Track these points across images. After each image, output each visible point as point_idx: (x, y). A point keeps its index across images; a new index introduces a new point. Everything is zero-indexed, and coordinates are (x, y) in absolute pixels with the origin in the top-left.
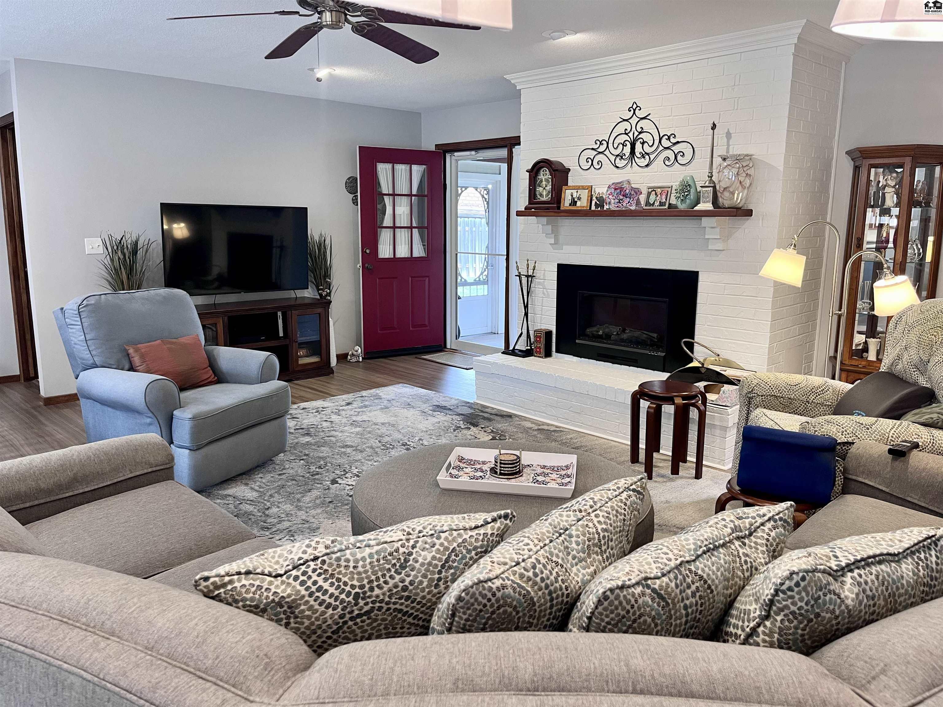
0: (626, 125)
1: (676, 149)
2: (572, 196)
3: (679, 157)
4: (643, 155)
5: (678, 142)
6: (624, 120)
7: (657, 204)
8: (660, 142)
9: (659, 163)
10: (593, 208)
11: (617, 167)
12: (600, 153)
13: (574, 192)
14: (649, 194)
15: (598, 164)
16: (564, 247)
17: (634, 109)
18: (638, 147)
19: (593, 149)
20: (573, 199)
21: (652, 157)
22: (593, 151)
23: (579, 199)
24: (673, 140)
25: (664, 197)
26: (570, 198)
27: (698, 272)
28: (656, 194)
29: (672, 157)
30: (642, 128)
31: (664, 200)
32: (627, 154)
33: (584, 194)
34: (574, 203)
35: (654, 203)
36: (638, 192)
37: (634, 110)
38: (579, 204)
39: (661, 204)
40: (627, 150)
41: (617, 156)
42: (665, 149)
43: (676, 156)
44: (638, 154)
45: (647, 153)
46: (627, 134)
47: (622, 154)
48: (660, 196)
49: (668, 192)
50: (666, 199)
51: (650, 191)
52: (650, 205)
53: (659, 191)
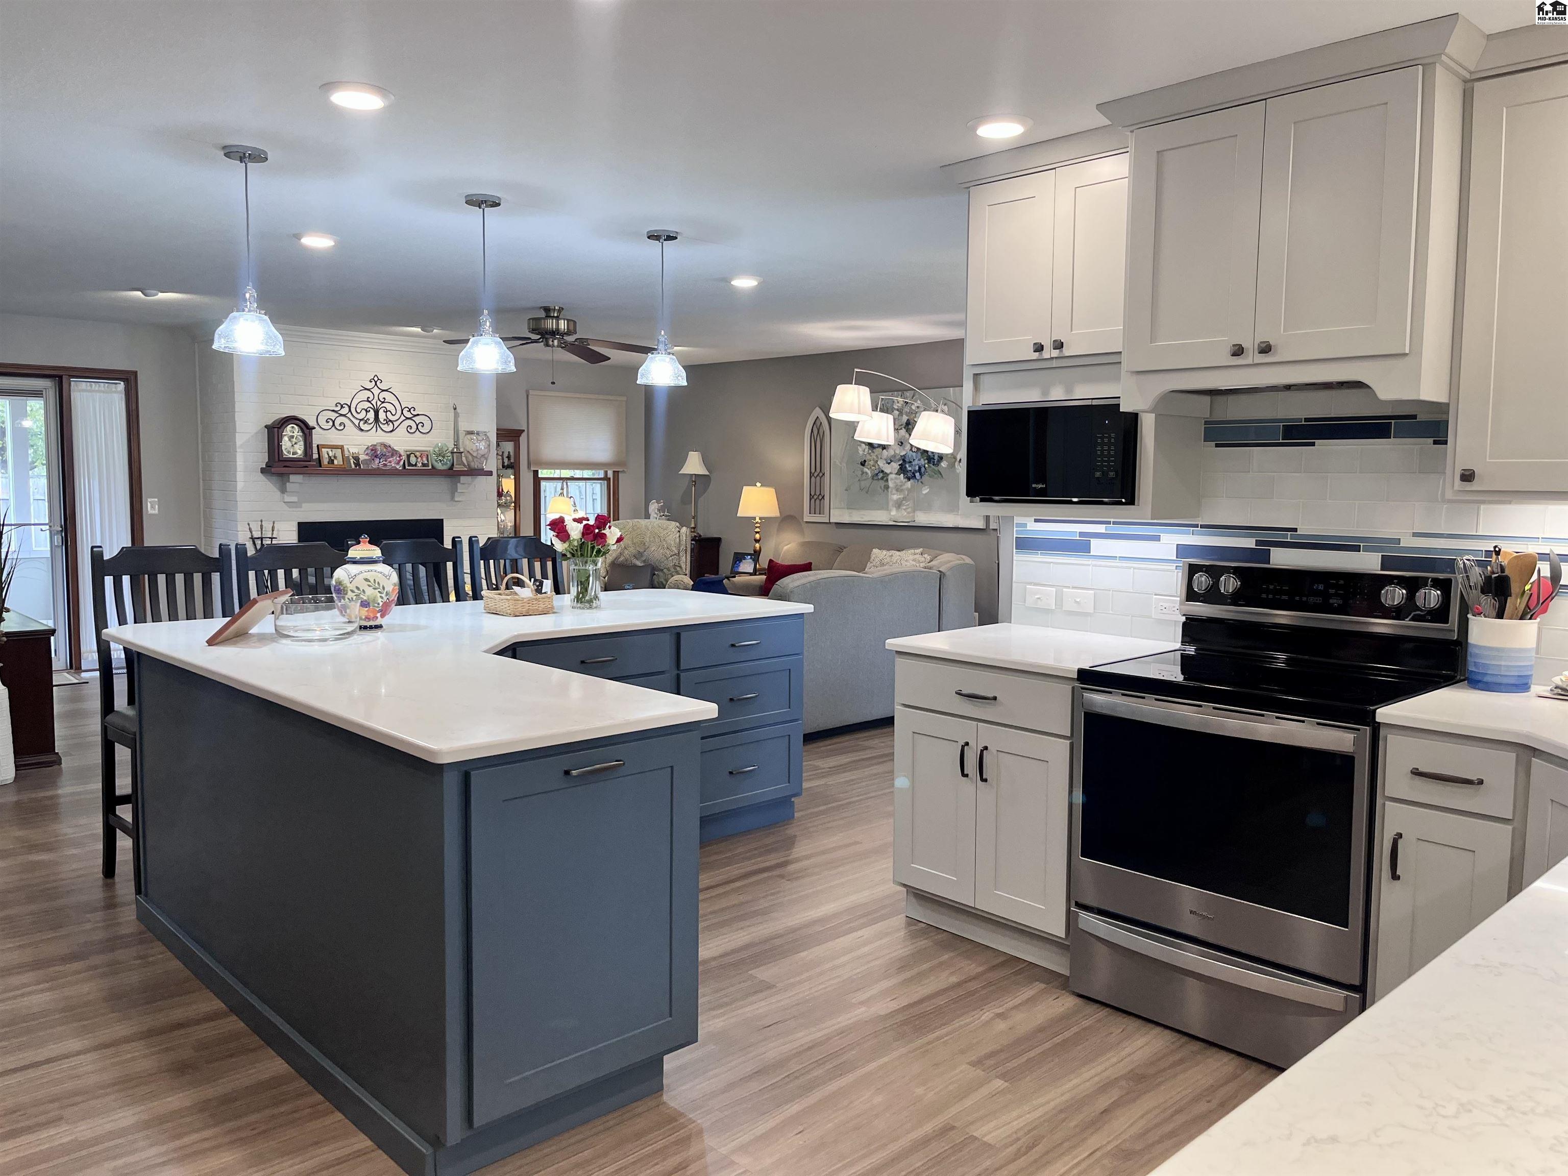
0: (369, 394)
1: (417, 419)
2: (328, 454)
3: (420, 427)
4: (387, 422)
5: (418, 415)
6: (366, 389)
7: (419, 465)
8: (402, 413)
9: (402, 430)
10: (353, 466)
11: (363, 430)
12: (341, 415)
13: (329, 450)
14: (408, 456)
15: (340, 425)
16: (304, 505)
17: (376, 380)
18: (382, 416)
19: (333, 411)
20: (330, 457)
21: (396, 424)
22: (333, 413)
23: (335, 457)
24: (415, 413)
25: (425, 459)
26: (326, 456)
27: (442, 520)
28: (416, 456)
29: (414, 427)
30: (384, 398)
31: (426, 462)
32: (372, 420)
33: (338, 452)
34: (331, 461)
35: (416, 464)
36: (394, 453)
37: (376, 382)
38: (336, 462)
39: (424, 465)
40: (371, 415)
41: (361, 420)
42: (407, 418)
43: (417, 426)
44: (382, 420)
45: (390, 421)
46: (370, 402)
47: (365, 419)
48: (420, 458)
49: (427, 456)
50: (428, 461)
51: (408, 453)
52: (413, 465)
53: (418, 454)
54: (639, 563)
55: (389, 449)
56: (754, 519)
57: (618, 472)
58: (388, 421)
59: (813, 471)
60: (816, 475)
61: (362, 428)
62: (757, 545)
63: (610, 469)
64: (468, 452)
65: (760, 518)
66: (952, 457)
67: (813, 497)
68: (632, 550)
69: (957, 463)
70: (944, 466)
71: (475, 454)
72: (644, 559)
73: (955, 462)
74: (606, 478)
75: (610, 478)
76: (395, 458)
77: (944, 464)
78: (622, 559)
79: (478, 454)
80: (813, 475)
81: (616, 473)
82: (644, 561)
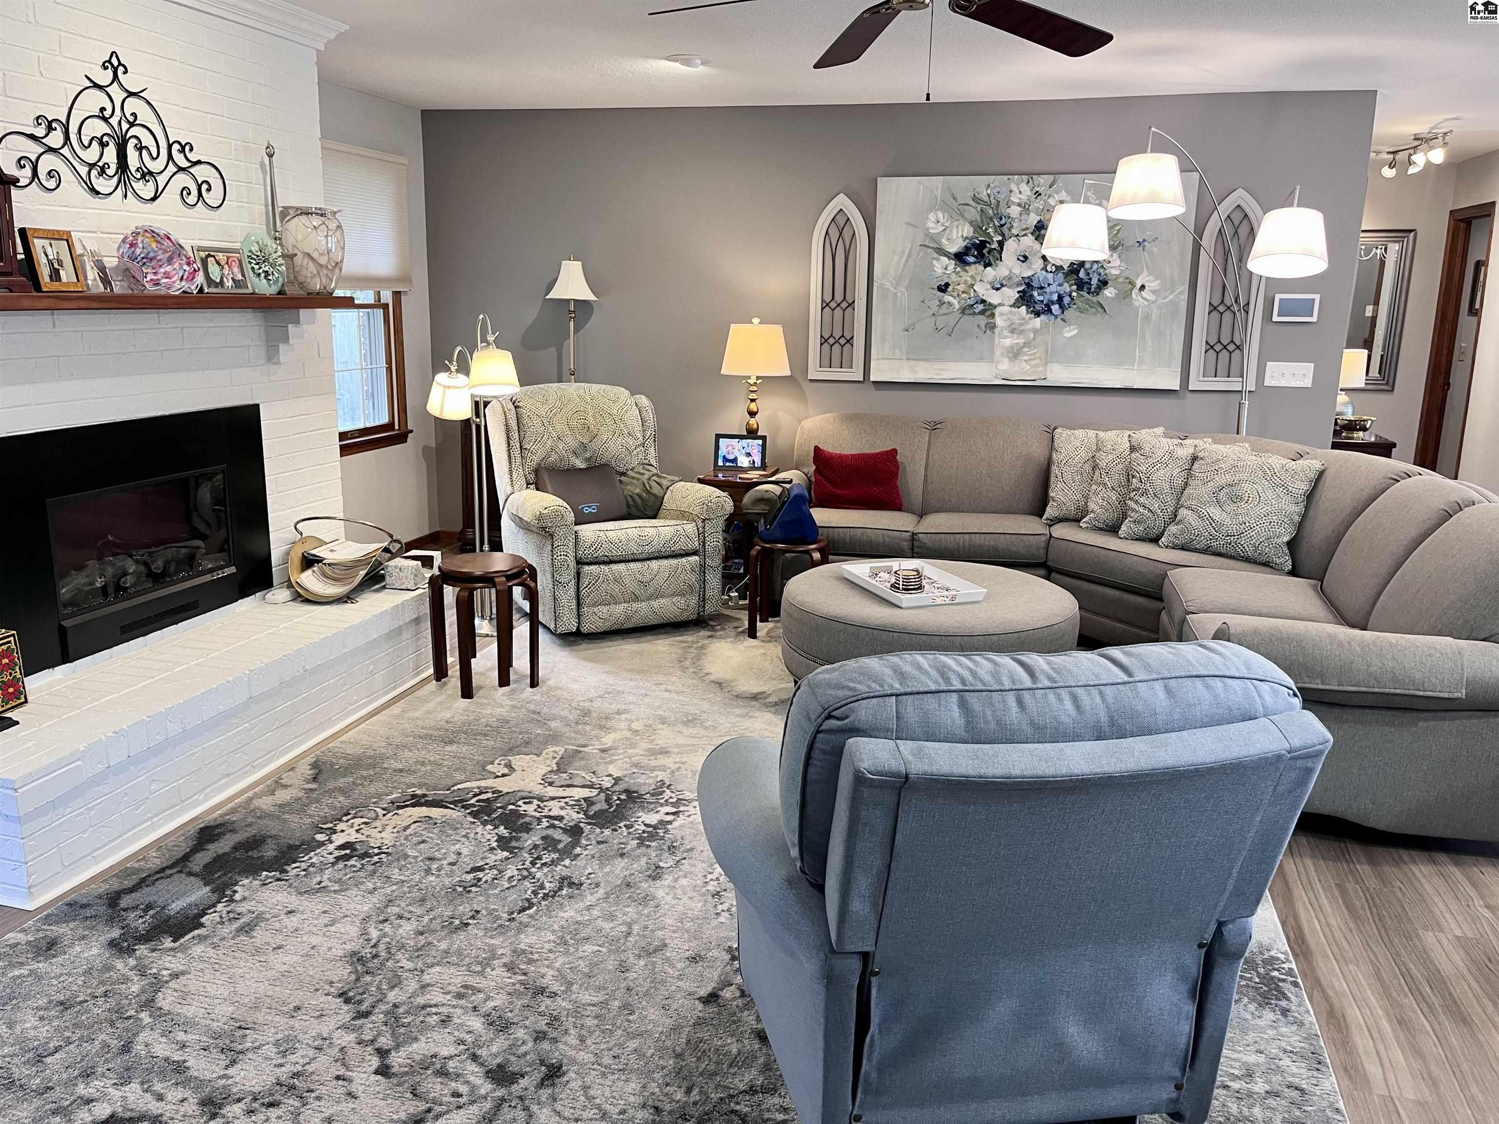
0: (102, 99)
1: (197, 173)
2: (45, 254)
3: (203, 191)
4: (143, 176)
5: (199, 162)
6: (95, 86)
7: (229, 283)
8: (170, 155)
9: (172, 197)
10: (96, 286)
11: (98, 193)
12: (50, 150)
13: (47, 244)
14: (205, 263)
15: (49, 176)
17: (114, 66)
18: (132, 157)
19: (31, 136)
20: (50, 262)
22: (33, 143)
23: (60, 263)
24: (193, 157)
25: (233, 270)
26: (45, 259)
27: (257, 406)
28: (218, 263)
29: (193, 190)
30: (133, 114)
31: (240, 277)
32: (114, 167)
33: (65, 251)
34: (54, 272)
35: (222, 281)
37: (115, 71)
38: (63, 275)
39: (234, 283)
40: (111, 155)
41: (91, 166)
42: (181, 169)
43: (199, 187)
44: (133, 169)
45: (150, 173)
46: (105, 120)
47: (101, 164)
48: (226, 266)
49: (240, 261)
50: (243, 275)
51: (203, 254)
52: (217, 285)
53: (220, 256)
54: (580, 464)
55: (167, 243)
56: (749, 378)
57: (400, 292)
58: (147, 175)
59: (828, 298)
60: (833, 305)
61: (97, 188)
62: (753, 421)
63: (387, 288)
64: (309, 255)
65: (758, 378)
66: (1127, 281)
67: (826, 341)
68: (571, 442)
69: (1135, 291)
70: (1109, 295)
71: (323, 261)
72: (588, 455)
73: (1132, 289)
74: (379, 304)
75: (388, 305)
76: (176, 266)
77: (1109, 292)
78: (553, 457)
79: (329, 261)
80: (827, 305)
81: (397, 295)
82: (588, 460)
